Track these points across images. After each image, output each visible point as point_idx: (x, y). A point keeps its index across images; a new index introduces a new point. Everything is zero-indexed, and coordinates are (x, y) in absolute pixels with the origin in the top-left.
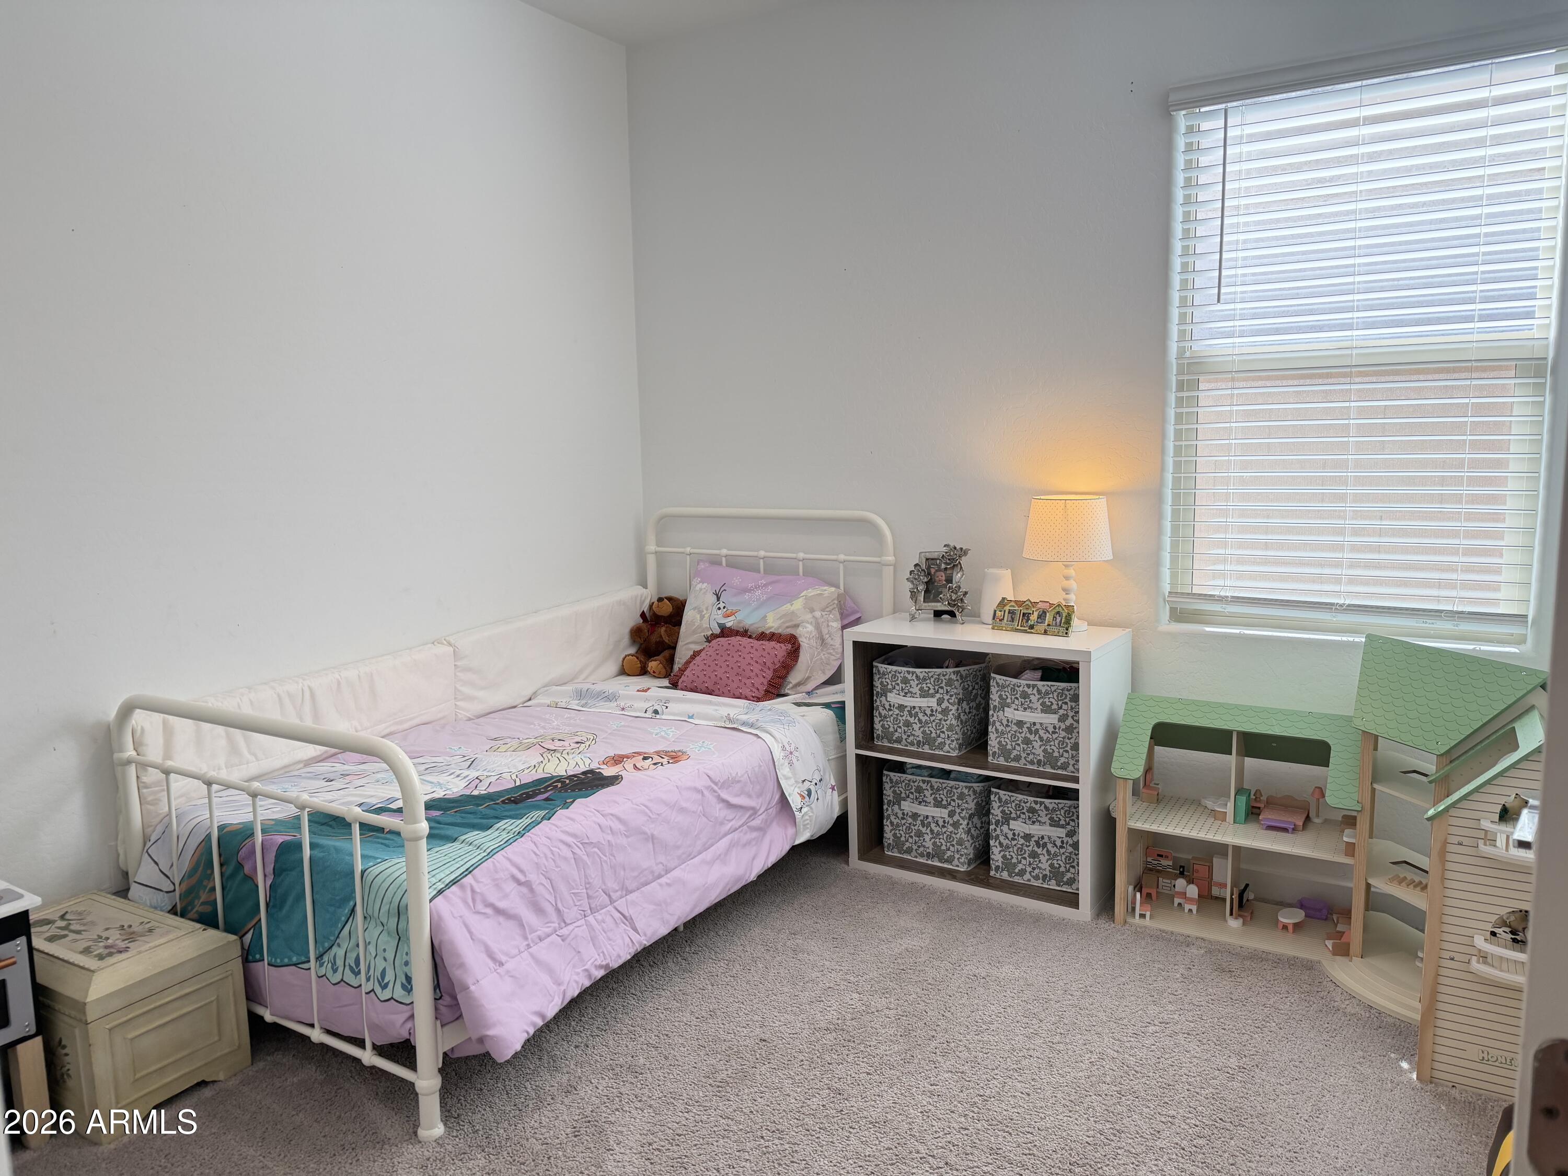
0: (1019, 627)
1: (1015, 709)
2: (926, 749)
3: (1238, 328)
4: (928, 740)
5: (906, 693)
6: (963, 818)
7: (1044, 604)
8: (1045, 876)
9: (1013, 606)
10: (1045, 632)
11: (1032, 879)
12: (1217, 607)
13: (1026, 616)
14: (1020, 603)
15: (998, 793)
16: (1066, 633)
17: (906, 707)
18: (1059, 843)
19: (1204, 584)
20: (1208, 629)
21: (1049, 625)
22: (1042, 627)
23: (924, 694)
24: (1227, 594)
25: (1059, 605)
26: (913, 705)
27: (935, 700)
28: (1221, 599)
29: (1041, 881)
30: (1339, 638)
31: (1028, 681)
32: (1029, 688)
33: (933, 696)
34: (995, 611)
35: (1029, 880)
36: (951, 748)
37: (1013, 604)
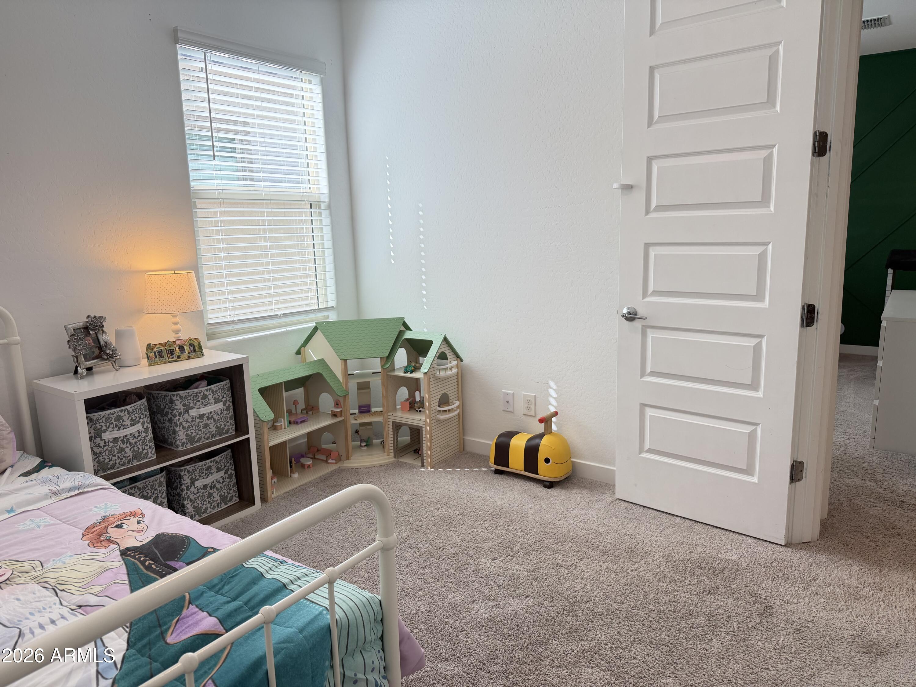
0: (170, 360)
1: (198, 408)
2: (135, 463)
3: (215, 175)
4: (137, 455)
5: (119, 428)
6: (164, 498)
7: (180, 341)
8: (218, 504)
9: (160, 348)
10: (189, 358)
11: (212, 510)
12: (230, 328)
13: (172, 352)
14: (164, 344)
15: (186, 469)
16: (203, 355)
17: (120, 437)
18: (221, 481)
19: (212, 318)
20: (229, 340)
21: (189, 353)
22: (185, 355)
23: (134, 423)
24: (234, 319)
25: (190, 340)
26: (124, 434)
27: (140, 424)
28: (233, 322)
29: (217, 508)
30: (283, 330)
31: (203, 388)
32: (207, 391)
33: (139, 422)
34: (147, 354)
35: (211, 512)
36: (152, 455)
37: (158, 346)
